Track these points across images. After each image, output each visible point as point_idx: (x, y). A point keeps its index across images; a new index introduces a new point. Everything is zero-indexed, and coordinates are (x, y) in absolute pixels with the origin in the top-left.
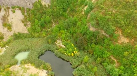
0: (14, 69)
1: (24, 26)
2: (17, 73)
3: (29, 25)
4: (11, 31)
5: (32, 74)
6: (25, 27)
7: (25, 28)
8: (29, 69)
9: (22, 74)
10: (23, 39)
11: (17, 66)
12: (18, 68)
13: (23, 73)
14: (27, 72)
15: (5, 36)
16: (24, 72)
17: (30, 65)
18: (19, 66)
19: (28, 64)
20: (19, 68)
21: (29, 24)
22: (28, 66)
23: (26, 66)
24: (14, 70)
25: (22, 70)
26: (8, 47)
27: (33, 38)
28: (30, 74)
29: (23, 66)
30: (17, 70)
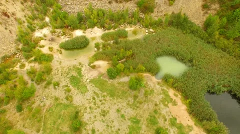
0: (149, 83)
1: (201, 8)
2: (150, 94)
3: (213, 9)
4: (170, 5)
5: (176, 119)
6: (201, 11)
7: (200, 13)
8: (175, 104)
9: (158, 103)
10: (187, 33)
11: (154, 79)
12: (155, 86)
13: (160, 104)
14: (168, 107)
15: (156, 10)
16: (163, 101)
17: (180, 96)
18: (159, 84)
19: (177, 93)
20: (158, 86)
21: (215, 9)
22: (174, 95)
23: (171, 92)
25: (160, 94)
26: (153, 32)
27: (209, 43)
28: (172, 116)
29: (165, 89)
30: (153, 87)
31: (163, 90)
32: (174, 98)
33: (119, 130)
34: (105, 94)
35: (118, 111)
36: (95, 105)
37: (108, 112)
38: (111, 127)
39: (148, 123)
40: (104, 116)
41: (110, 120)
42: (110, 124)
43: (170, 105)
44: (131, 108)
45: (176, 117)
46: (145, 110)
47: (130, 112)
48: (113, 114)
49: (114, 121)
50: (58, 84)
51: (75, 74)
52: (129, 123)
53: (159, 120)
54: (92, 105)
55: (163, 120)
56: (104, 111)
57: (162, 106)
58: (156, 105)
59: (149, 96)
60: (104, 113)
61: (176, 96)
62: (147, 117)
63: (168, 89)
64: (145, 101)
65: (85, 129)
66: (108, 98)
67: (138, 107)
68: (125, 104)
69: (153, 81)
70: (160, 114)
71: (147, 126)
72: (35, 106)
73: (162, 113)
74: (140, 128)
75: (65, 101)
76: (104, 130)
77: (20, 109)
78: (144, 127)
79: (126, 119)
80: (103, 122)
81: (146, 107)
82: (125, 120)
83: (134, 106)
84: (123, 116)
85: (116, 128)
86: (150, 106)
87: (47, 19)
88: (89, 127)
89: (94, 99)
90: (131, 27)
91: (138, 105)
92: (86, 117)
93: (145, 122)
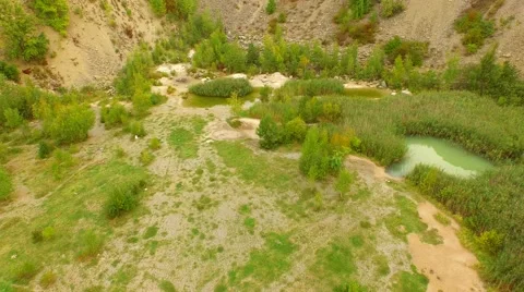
0: (361, 175)
2: (355, 198)
5: (425, 280)
8: (433, 238)
9: (373, 222)
11: (380, 172)
13: (378, 224)
14: (405, 240)
15: (427, 62)
16: (392, 223)
17: (455, 225)
18: (391, 183)
19: (444, 215)
20: (385, 188)
22: (437, 217)
23: (427, 211)
24: (355, 174)
25: (388, 204)
28: (413, 267)
29: (409, 197)
30: (370, 186)
31: (397, 197)
32: (433, 225)
33: (220, 250)
34: (232, 170)
35: (244, 209)
36: (194, 183)
37: (217, 204)
38: (203, 237)
39: (319, 263)
40: (200, 208)
41: (210, 221)
42: (203, 229)
43: (413, 237)
44: (284, 212)
45: (427, 273)
46: (322, 228)
47: (279, 221)
48: (226, 211)
49: (221, 226)
50: (143, 135)
51: (188, 126)
52: (260, 244)
53: (359, 263)
55: (374, 267)
56: (208, 200)
57: (384, 231)
58: (365, 225)
59: (350, 201)
60: (204, 204)
62: (323, 245)
63: (417, 199)
64: (333, 208)
65: (136, 221)
66: (234, 179)
67: (304, 216)
68: (270, 201)
69: (376, 175)
70: (370, 250)
71: (313, 269)
72: (74, 156)
73: (379, 248)
76: (179, 238)
77: (44, 153)
78: (300, 267)
79: (257, 232)
80: (191, 220)
82: (252, 233)
84: (250, 224)
85: (216, 244)
86: (344, 223)
87: (192, 53)
89: (200, 172)
90: (357, 83)
91: (306, 212)
92: (154, 200)
93: (312, 257)
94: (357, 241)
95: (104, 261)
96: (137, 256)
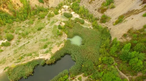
3: (126, 39)
4: (114, 25)
6: (121, 36)
11: (66, 38)
15: (107, 23)
18: (64, 40)
23: (63, 44)
24: (62, 37)
31: (62, 42)
35: (48, 35)
38: (42, 36)
43: (57, 45)
47: (49, 37)
48: (46, 34)
50: (49, 20)
51: (55, 21)
52: (45, 38)
53: (50, 44)
54: (47, 29)
58: (55, 42)
59: (57, 39)
60: (46, 32)
61: (62, 46)
62: (50, 41)
64: (55, 39)
66: (51, 31)
68: (51, 35)
72: (41, 20)
74: (45, 41)
75: (45, 24)
77: (39, 19)
78: (46, 42)
80: (43, 33)
81: (53, 40)
83: (51, 37)
84: (47, 36)
87: (72, 4)
88: (40, 32)
89: (49, 28)
90: (88, 22)
92: (42, 30)
93: (47, 42)
94: (52, 43)
95: (35, 34)
96: (37, 35)
